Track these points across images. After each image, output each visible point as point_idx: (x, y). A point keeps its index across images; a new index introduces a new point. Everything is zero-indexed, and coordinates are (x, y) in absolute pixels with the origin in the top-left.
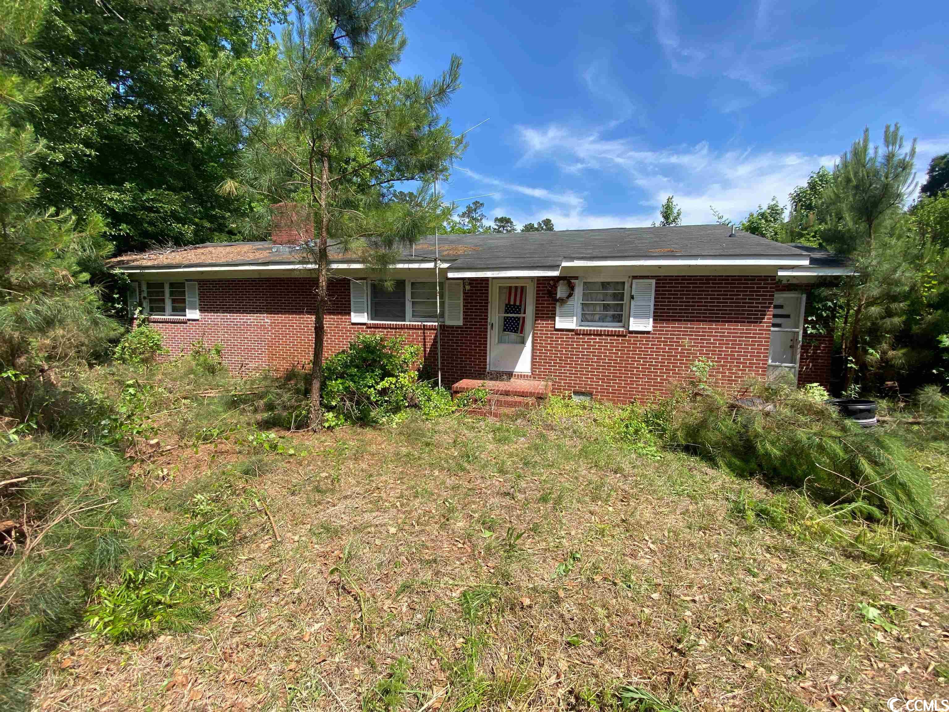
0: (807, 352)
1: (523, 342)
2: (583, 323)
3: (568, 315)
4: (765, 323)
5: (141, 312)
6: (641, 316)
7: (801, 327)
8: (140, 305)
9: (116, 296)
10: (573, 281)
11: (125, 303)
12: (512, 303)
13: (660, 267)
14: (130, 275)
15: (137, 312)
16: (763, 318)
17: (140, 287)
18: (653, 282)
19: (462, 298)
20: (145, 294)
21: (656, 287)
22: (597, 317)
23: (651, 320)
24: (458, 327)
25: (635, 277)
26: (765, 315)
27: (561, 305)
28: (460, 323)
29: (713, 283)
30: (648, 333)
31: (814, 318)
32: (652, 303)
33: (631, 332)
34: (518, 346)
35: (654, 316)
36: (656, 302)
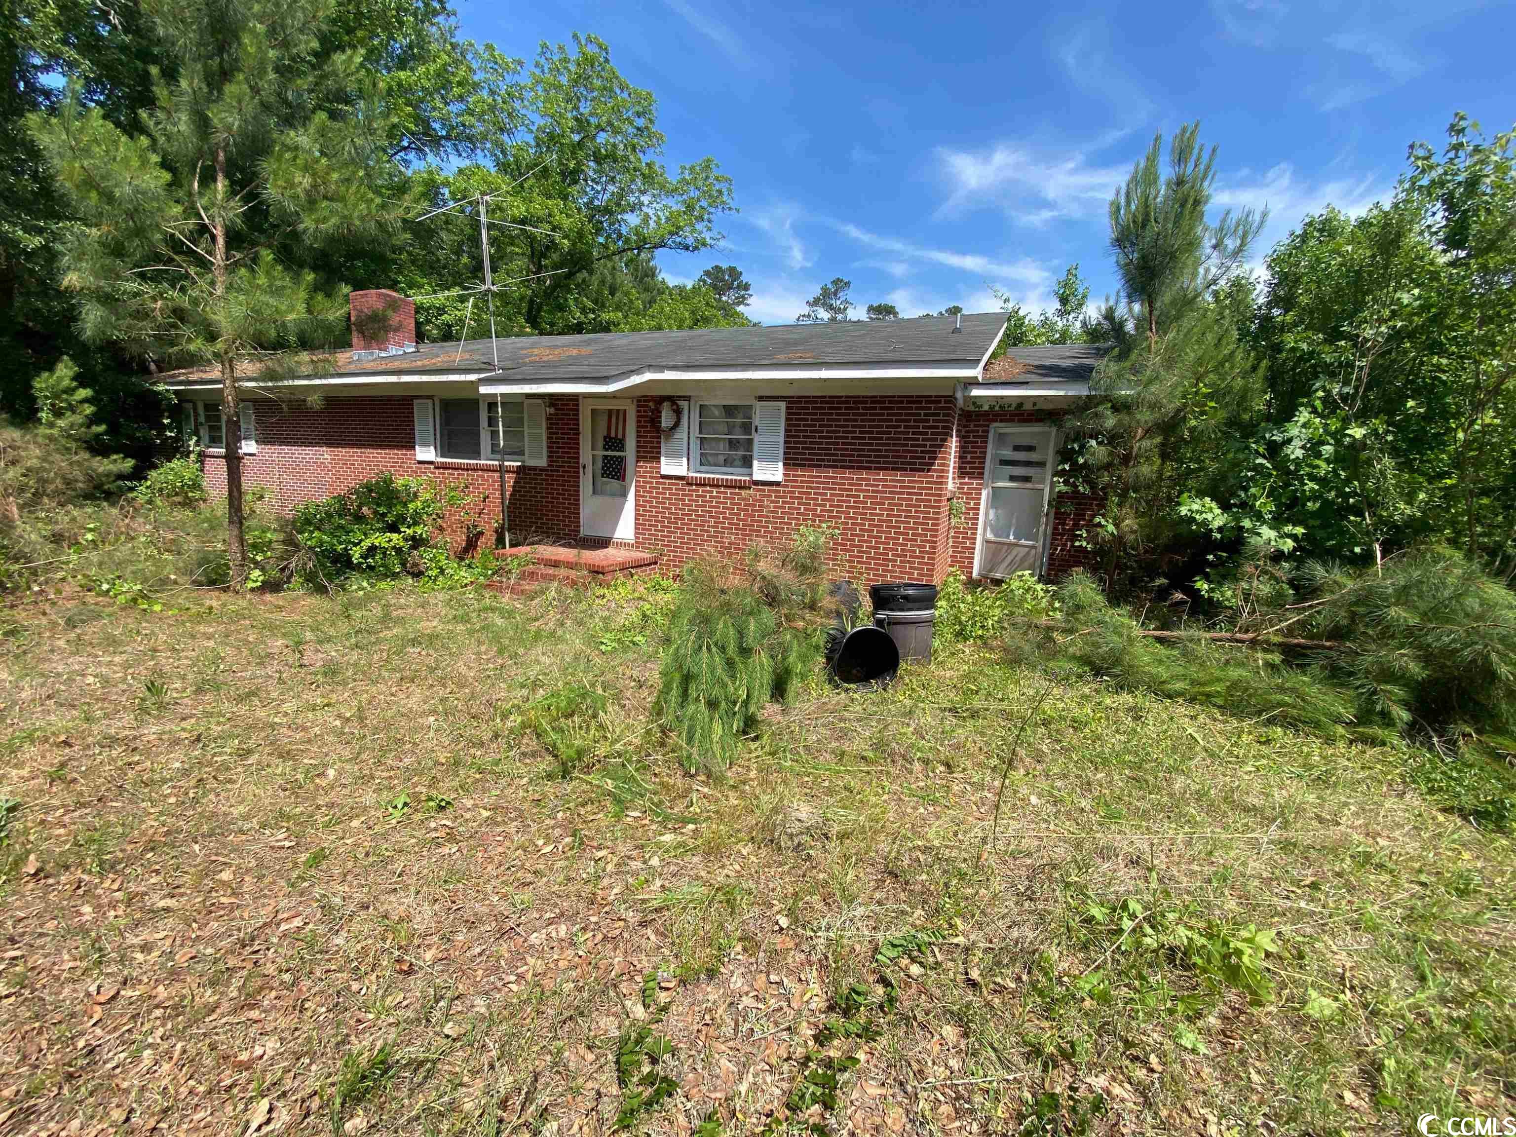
0: (1064, 524)
1: (624, 494)
2: (703, 468)
3: (674, 455)
4: (936, 471)
5: (197, 444)
6: (770, 458)
7: (1048, 482)
8: (196, 433)
9: (166, 421)
10: (681, 403)
11: (180, 431)
12: (613, 435)
13: (791, 382)
14: (176, 392)
15: (192, 443)
16: (933, 464)
17: (195, 409)
18: (783, 405)
19: (544, 426)
20: (202, 419)
21: (788, 414)
22: (721, 459)
23: (781, 464)
24: (542, 470)
25: (761, 398)
26: (935, 458)
27: (667, 439)
28: (542, 462)
29: (864, 408)
30: (778, 484)
31: (1067, 467)
32: (782, 439)
33: (756, 483)
34: (618, 500)
35: (786, 459)
36: (787, 436)
